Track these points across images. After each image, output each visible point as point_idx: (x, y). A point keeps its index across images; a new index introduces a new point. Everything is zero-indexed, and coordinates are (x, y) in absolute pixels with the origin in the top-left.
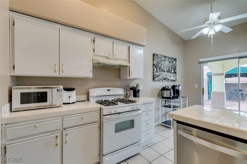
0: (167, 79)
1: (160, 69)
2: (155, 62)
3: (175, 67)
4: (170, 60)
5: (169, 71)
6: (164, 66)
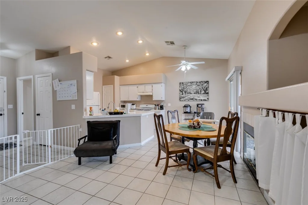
0: (194, 99)
1: (185, 92)
2: (181, 88)
3: (207, 88)
4: (199, 84)
5: (197, 92)
6: (191, 90)
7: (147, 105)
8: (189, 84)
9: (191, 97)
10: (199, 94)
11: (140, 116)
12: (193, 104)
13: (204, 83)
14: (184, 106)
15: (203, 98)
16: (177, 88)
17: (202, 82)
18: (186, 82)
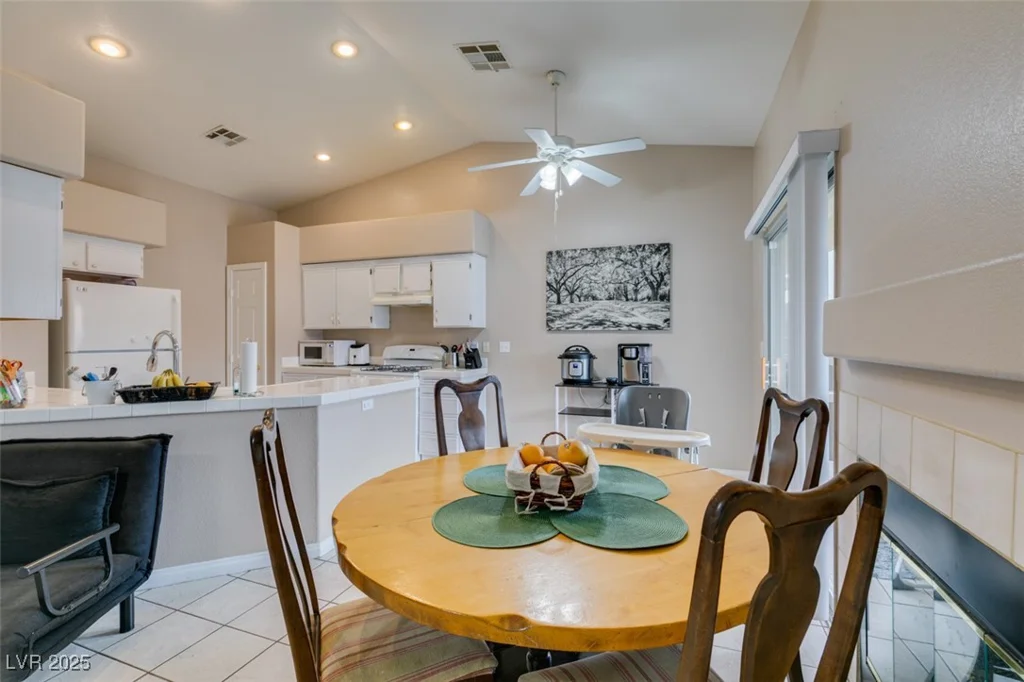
0: (608, 323)
1: (571, 294)
2: (552, 275)
3: (662, 275)
4: (629, 257)
5: (621, 294)
6: (595, 282)
7: (412, 347)
8: (588, 258)
9: (595, 315)
10: (627, 300)
11: (315, 407)
12: (603, 344)
13: (652, 253)
14: (562, 352)
15: (644, 320)
16: (537, 275)
17: (644, 249)
18: (575, 250)
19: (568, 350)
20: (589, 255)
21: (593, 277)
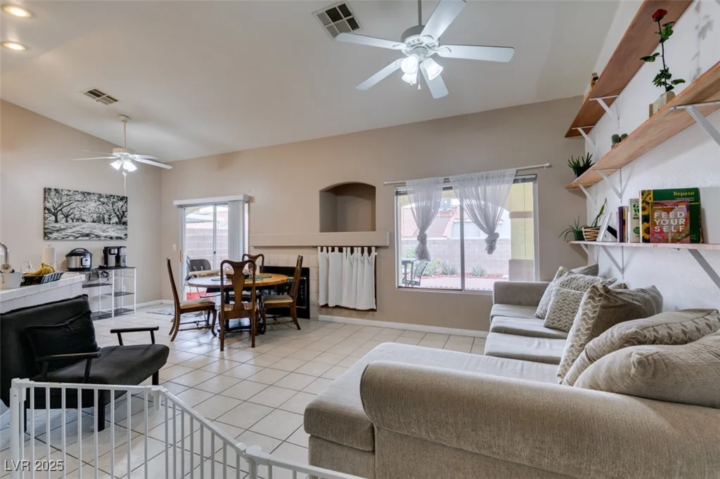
0: (92, 236)
1: (67, 217)
2: (50, 203)
3: (123, 212)
4: (106, 200)
5: (100, 220)
6: (84, 211)
8: (79, 197)
9: (84, 231)
10: (104, 223)
12: (96, 247)
14: (69, 251)
15: (114, 234)
17: (114, 198)
18: (70, 191)
19: (72, 251)
20: (80, 195)
21: (82, 209)
